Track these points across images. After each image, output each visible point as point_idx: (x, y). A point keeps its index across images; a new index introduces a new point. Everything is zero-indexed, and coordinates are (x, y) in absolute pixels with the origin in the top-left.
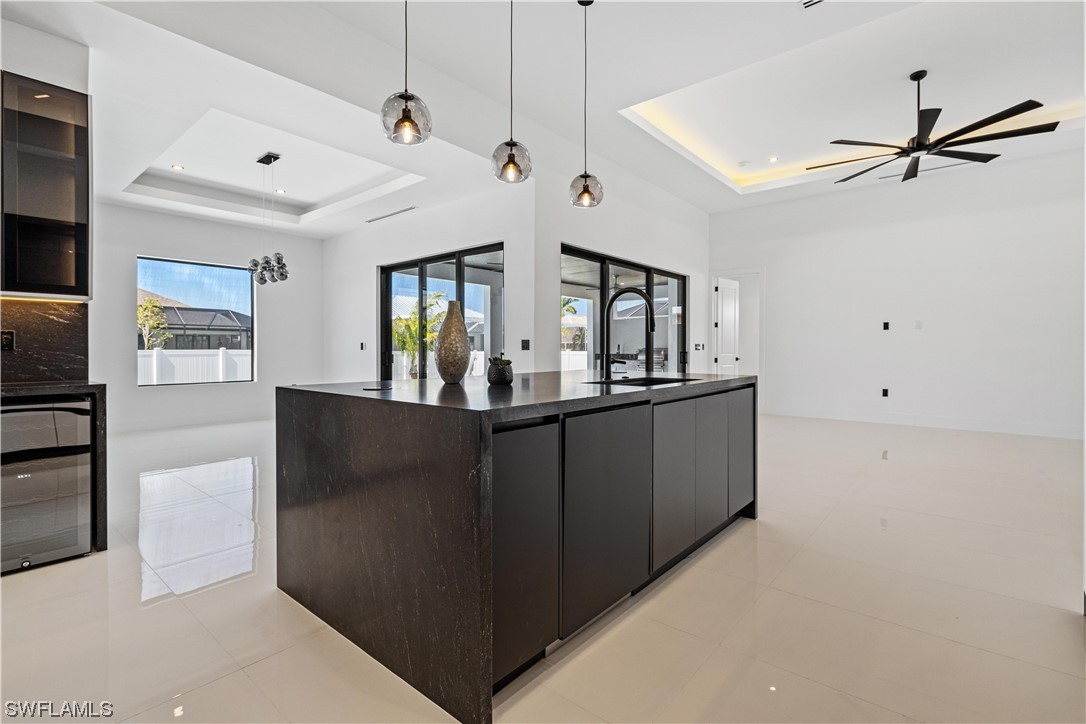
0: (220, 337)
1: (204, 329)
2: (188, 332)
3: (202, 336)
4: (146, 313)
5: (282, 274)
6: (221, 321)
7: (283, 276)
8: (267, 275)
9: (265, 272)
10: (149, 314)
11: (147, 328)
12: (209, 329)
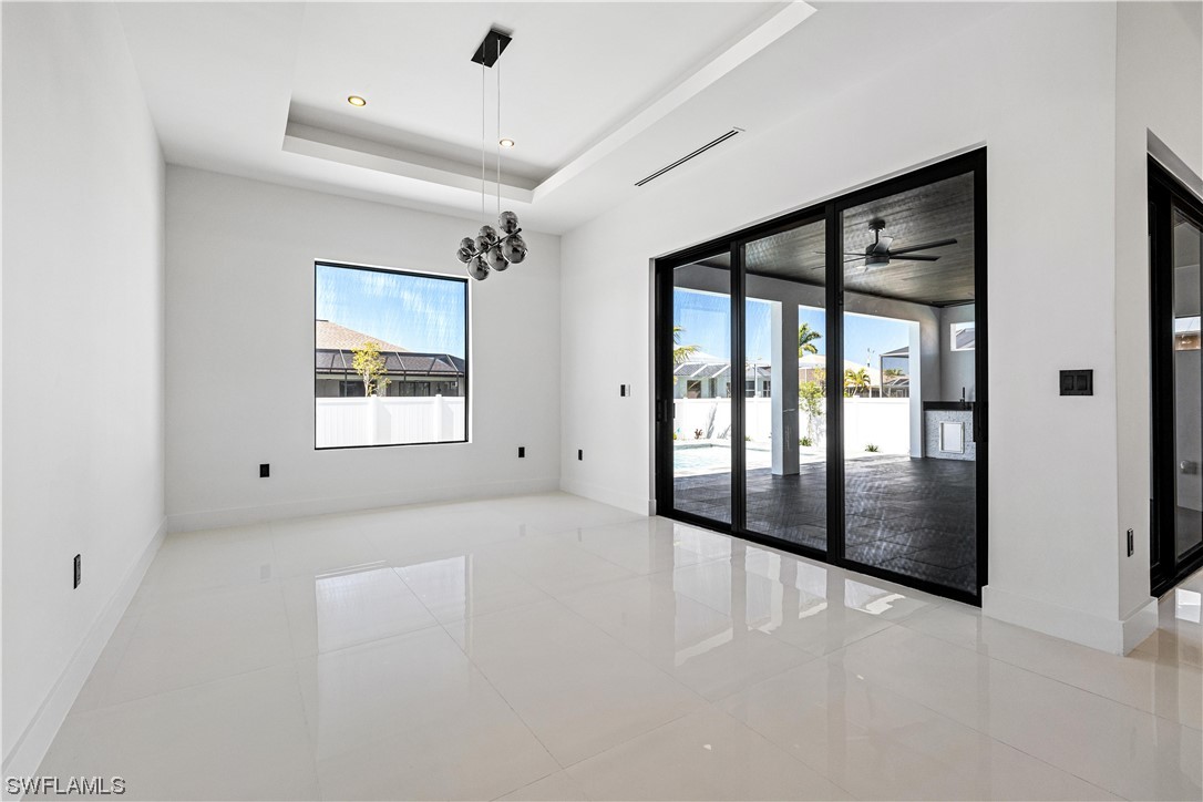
0: (439, 383)
1: (424, 375)
2: (408, 379)
3: (423, 382)
4: (366, 358)
5: (515, 250)
6: (441, 366)
7: (518, 254)
8: (488, 258)
9: (484, 255)
10: (370, 358)
11: (367, 373)
12: (429, 375)
